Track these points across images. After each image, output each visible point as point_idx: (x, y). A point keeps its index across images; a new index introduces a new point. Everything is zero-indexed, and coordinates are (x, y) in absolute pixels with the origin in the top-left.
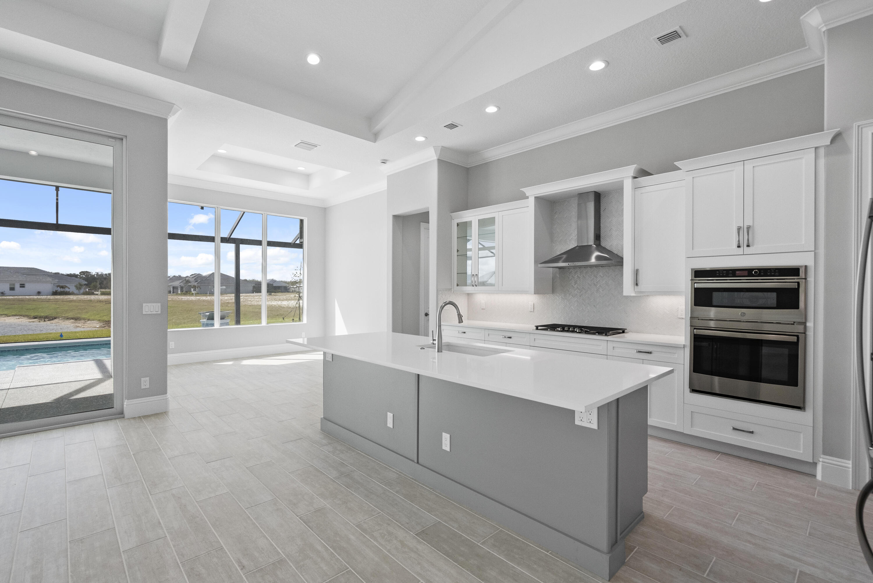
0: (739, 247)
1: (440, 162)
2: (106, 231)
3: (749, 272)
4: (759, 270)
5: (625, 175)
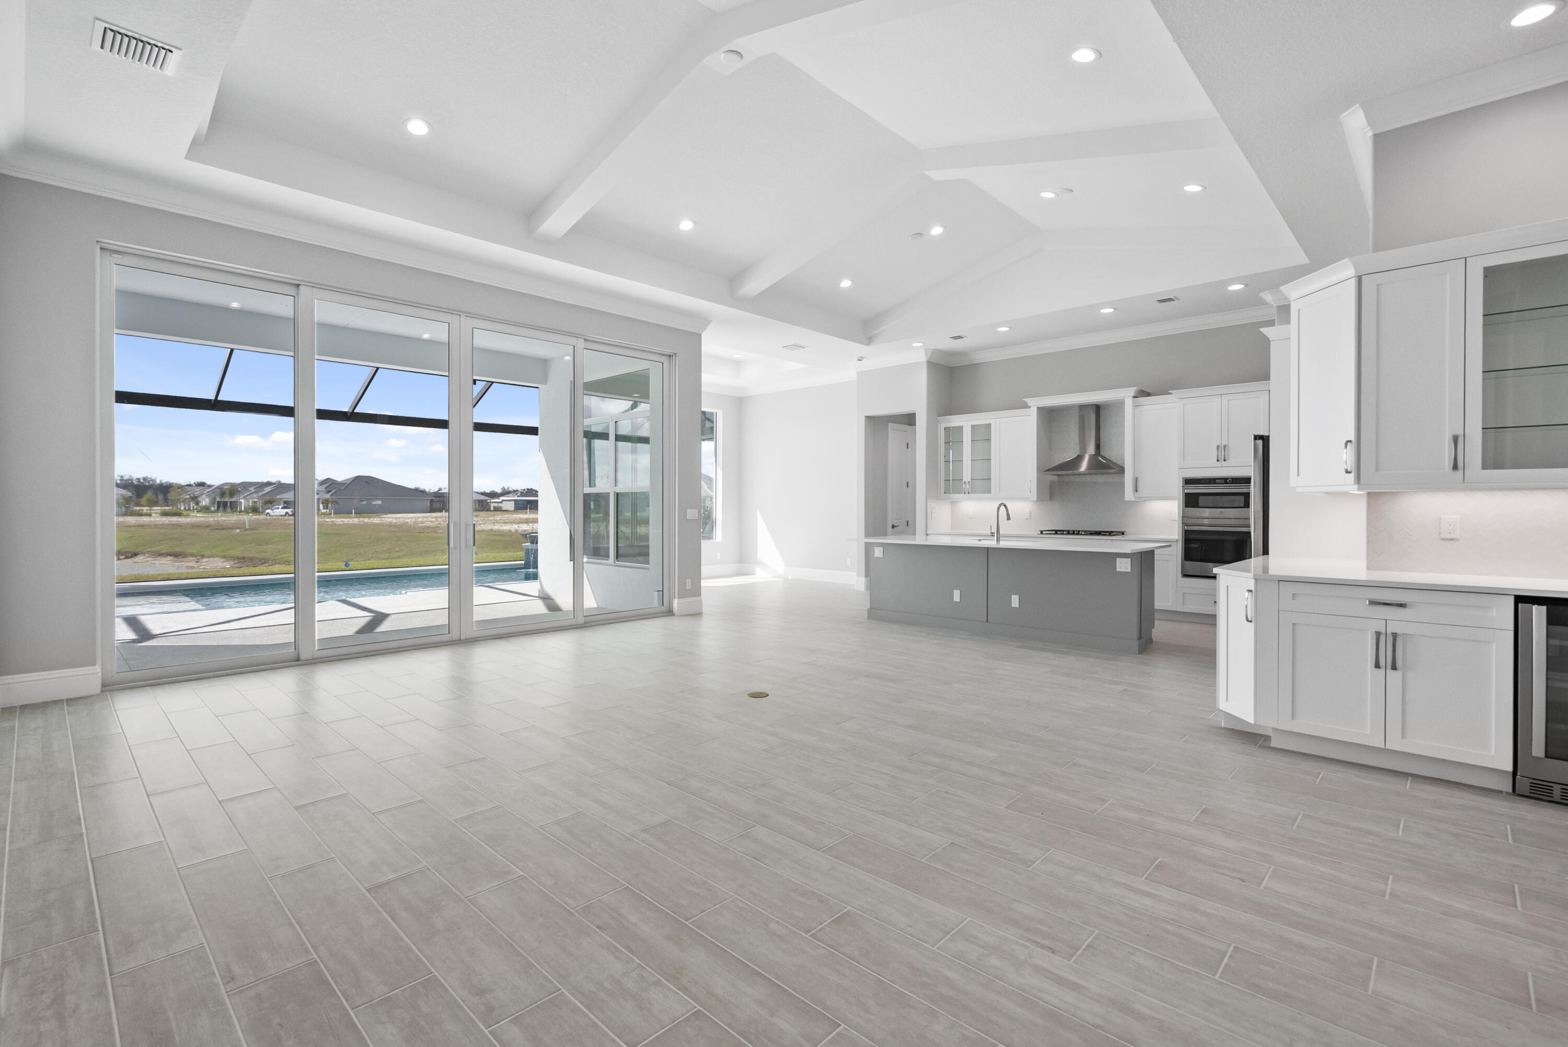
0: (1218, 461)
1: (931, 364)
2: (442, 424)
3: (1225, 481)
4: (1232, 479)
5: (1126, 394)
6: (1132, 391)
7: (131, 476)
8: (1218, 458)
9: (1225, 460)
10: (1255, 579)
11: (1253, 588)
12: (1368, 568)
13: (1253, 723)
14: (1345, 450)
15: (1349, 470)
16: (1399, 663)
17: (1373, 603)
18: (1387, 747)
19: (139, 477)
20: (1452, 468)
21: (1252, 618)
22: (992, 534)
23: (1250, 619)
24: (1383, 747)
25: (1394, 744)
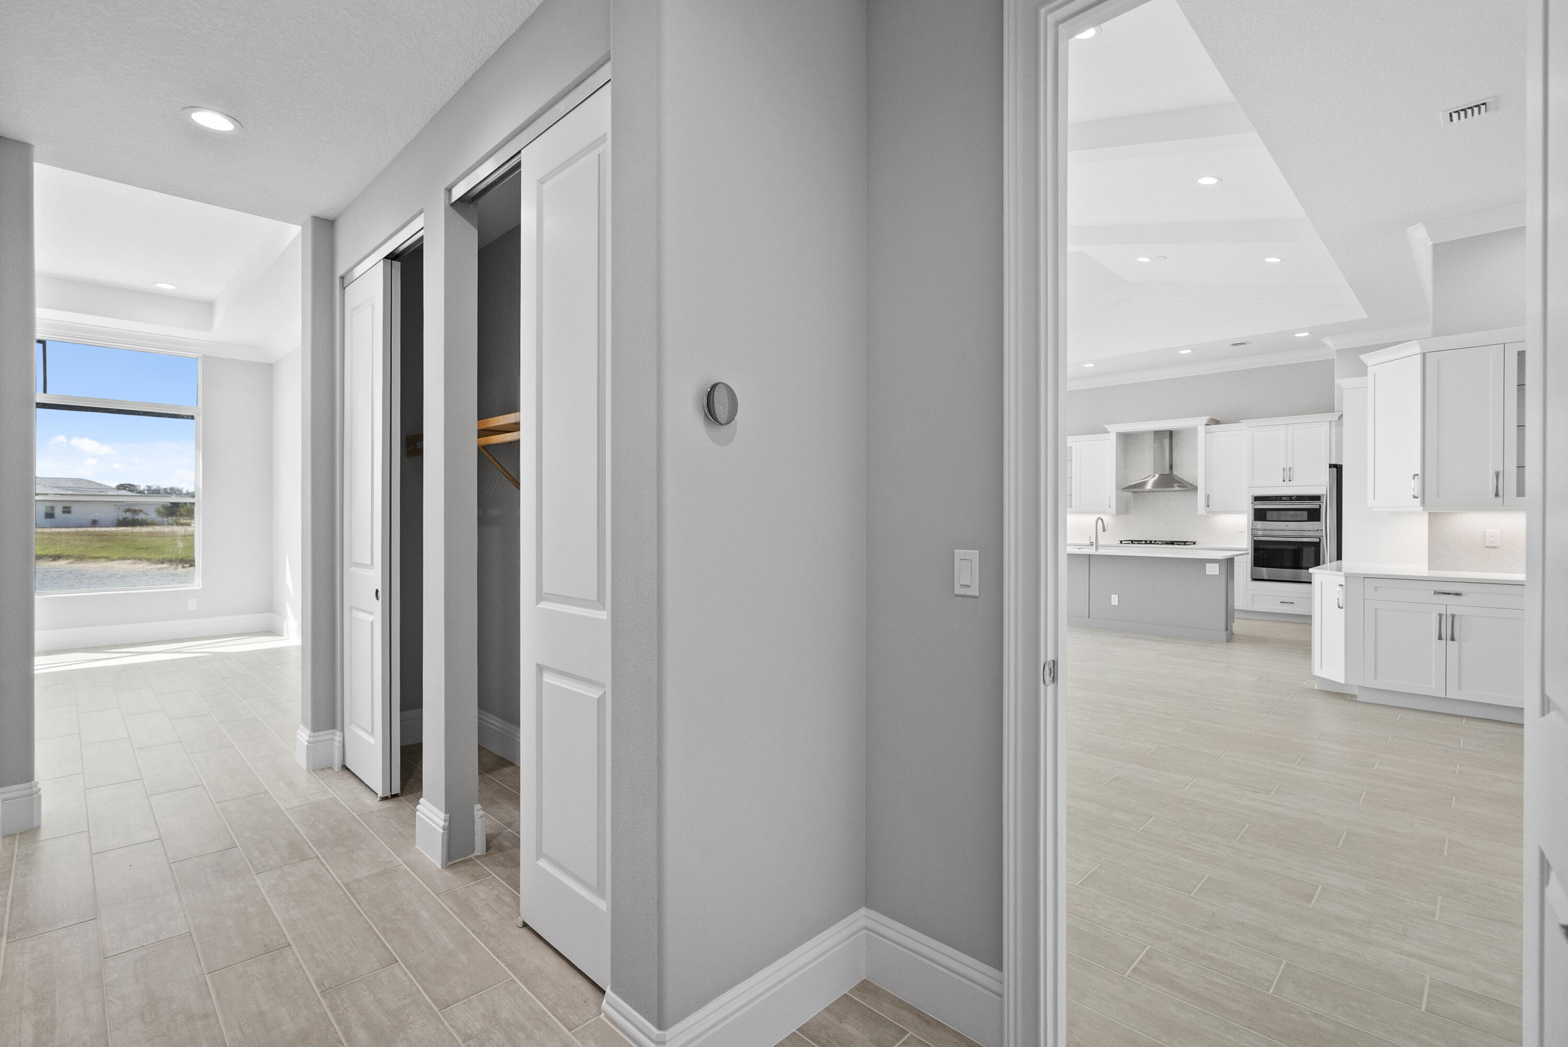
0: (1284, 481)
3: (1290, 498)
4: (1297, 496)
5: (1200, 423)
6: (1205, 419)
7: (158, 487)
8: (1284, 479)
9: (1290, 481)
10: (1345, 576)
11: (1343, 584)
12: (1429, 569)
13: (1343, 683)
14: (1413, 481)
15: (1416, 496)
16: (1456, 637)
17: (1436, 593)
18: (1447, 697)
19: (166, 487)
20: (1494, 495)
21: (1343, 605)
22: (1092, 544)
23: (1341, 606)
24: (1444, 696)
25: (1453, 694)
